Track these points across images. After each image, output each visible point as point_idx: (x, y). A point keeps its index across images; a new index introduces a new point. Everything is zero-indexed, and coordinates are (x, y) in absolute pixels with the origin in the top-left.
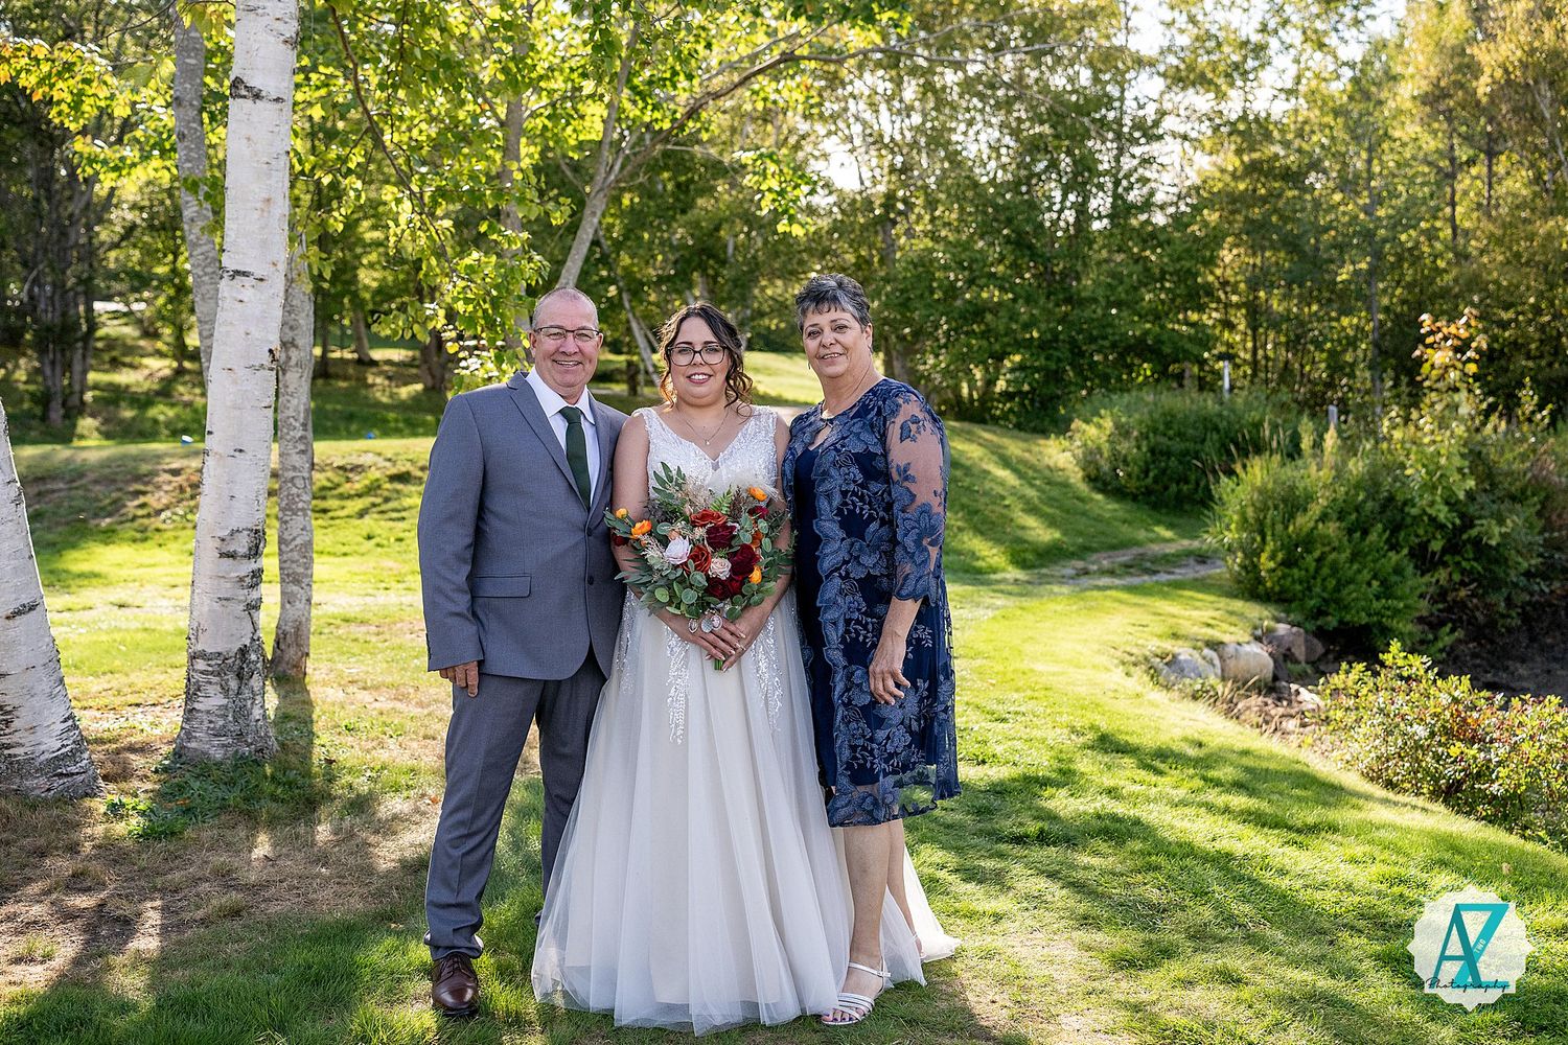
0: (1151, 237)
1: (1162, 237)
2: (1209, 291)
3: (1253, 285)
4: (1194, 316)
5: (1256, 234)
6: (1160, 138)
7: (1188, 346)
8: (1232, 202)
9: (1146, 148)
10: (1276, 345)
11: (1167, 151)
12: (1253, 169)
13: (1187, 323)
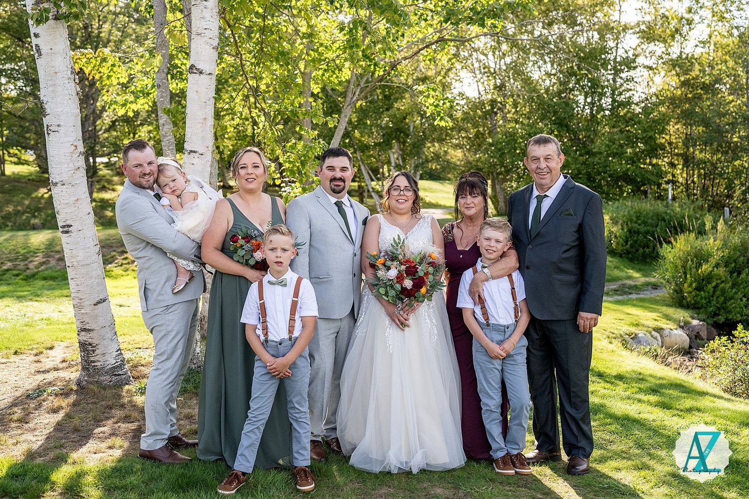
0: (632, 119)
1: (636, 120)
2: (662, 147)
3: (686, 145)
4: (654, 161)
5: (687, 117)
6: (635, 68)
7: (650, 177)
8: (673, 101)
9: (628, 74)
10: (699, 175)
11: (640, 74)
12: (684, 84)
13: (650, 164)
